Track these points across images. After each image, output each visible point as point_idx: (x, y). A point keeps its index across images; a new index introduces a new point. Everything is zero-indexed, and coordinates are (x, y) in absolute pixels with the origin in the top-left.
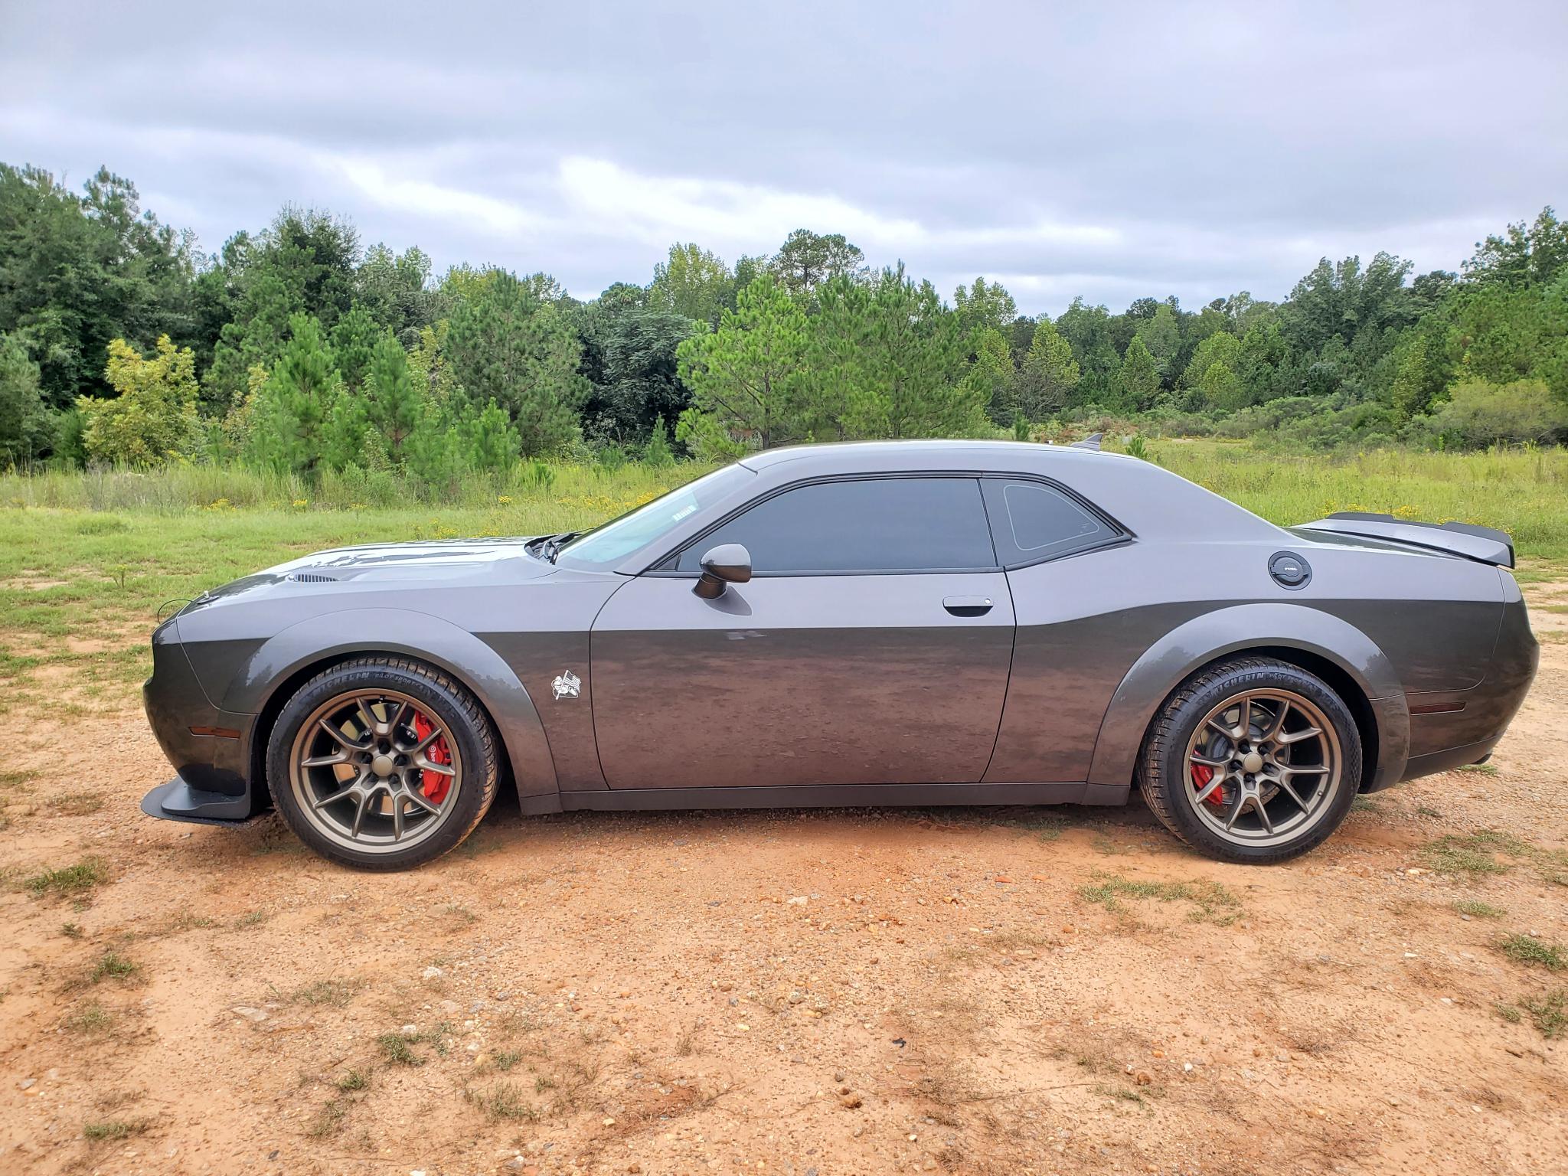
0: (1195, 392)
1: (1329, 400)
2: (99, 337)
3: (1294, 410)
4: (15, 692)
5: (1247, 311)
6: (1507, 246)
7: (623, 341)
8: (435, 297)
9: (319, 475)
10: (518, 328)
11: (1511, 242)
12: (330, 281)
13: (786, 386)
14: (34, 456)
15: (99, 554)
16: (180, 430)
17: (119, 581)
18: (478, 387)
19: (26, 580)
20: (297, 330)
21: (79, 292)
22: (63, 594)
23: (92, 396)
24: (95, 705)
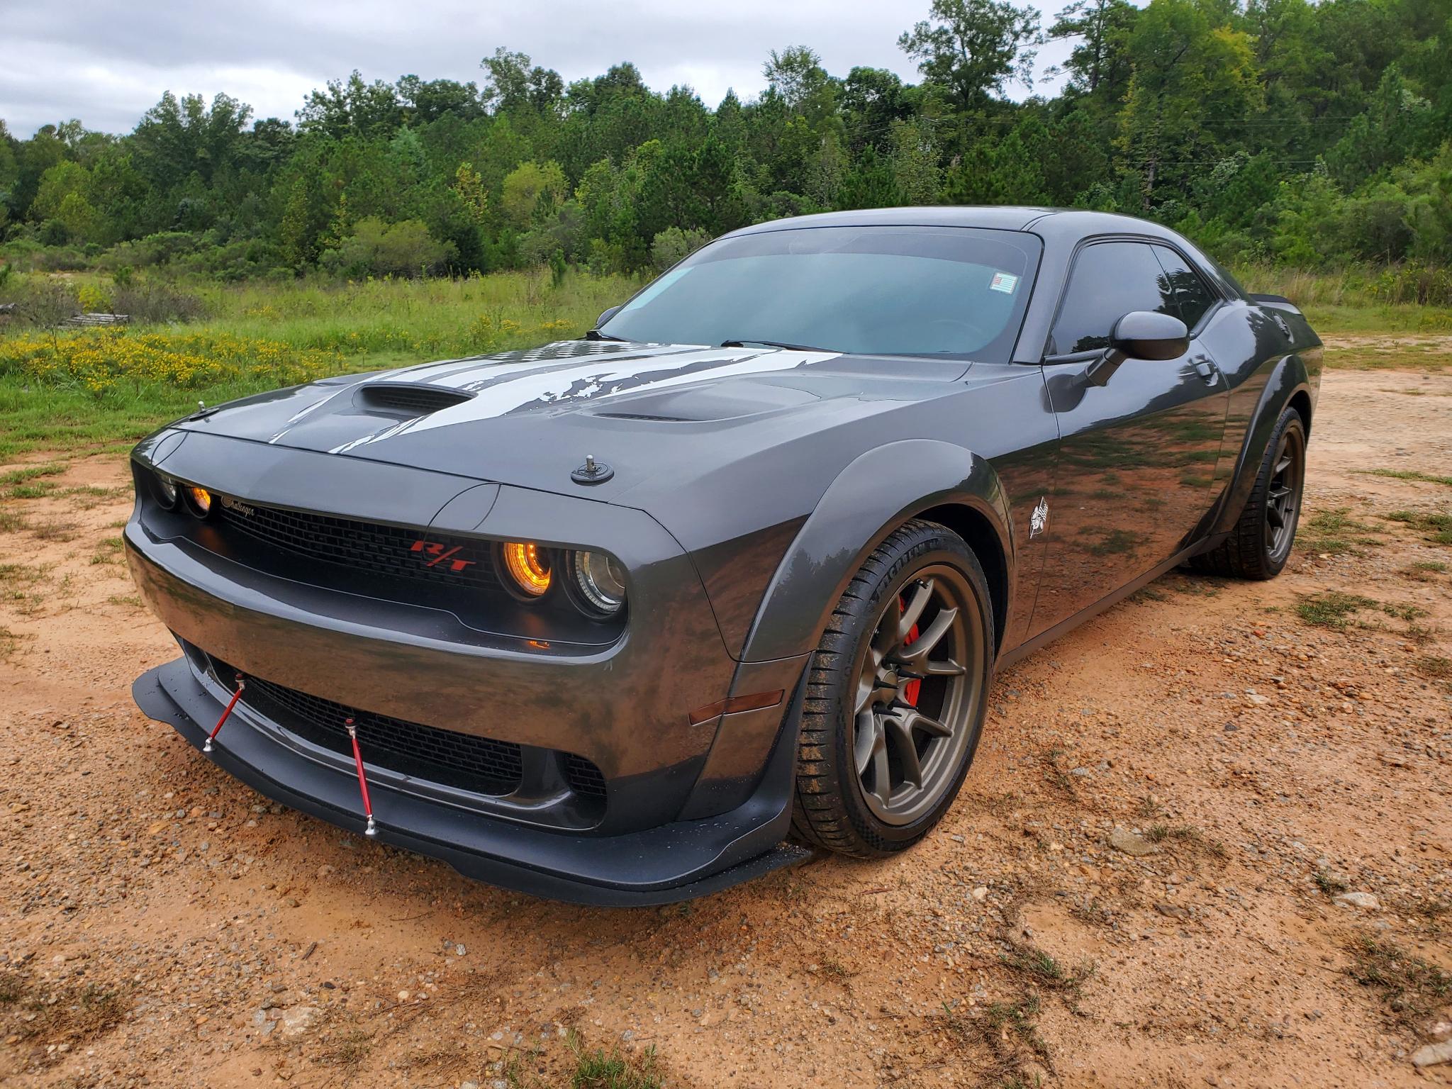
0: (55, 225)
1: (209, 236)
3: (175, 245)
6: (330, 102)
11: (333, 99)
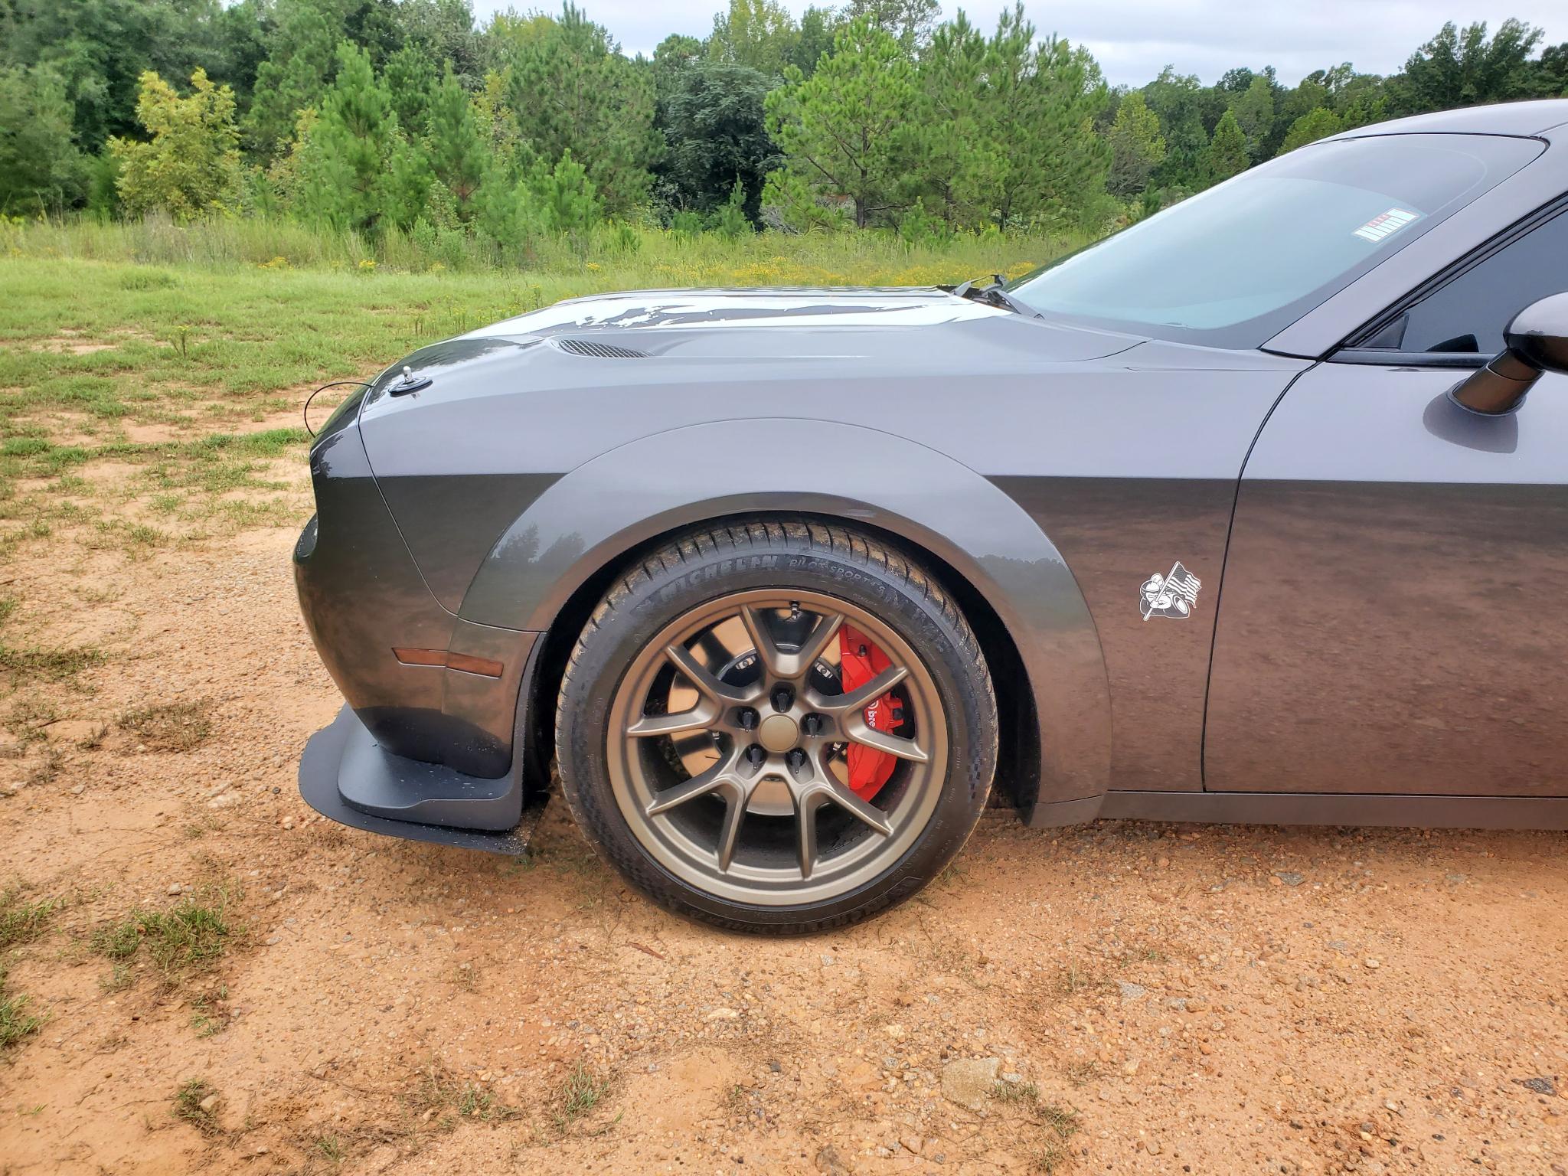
2: (126, 73)
4: (58, 502)
5: (1347, 85)
7: (687, 96)
8: (486, 40)
9: (380, 234)
10: (588, 72)
12: (372, 15)
13: (889, 144)
14: (65, 207)
15: (148, 312)
16: (221, 181)
17: (179, 346)
18: (545, 139)
19: (65, 342)
20: (347, 62)
21: (102, 21)
22: (112, 361)
23: (123, 138)
24: (171, 527)
